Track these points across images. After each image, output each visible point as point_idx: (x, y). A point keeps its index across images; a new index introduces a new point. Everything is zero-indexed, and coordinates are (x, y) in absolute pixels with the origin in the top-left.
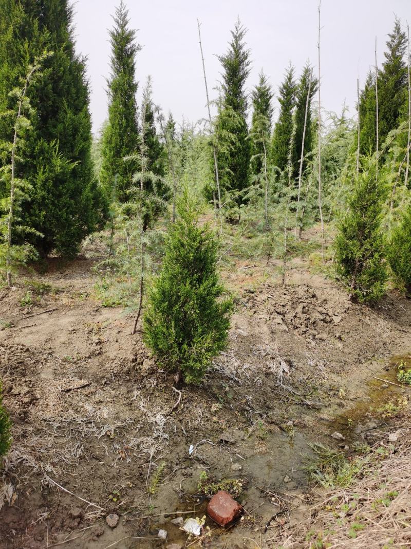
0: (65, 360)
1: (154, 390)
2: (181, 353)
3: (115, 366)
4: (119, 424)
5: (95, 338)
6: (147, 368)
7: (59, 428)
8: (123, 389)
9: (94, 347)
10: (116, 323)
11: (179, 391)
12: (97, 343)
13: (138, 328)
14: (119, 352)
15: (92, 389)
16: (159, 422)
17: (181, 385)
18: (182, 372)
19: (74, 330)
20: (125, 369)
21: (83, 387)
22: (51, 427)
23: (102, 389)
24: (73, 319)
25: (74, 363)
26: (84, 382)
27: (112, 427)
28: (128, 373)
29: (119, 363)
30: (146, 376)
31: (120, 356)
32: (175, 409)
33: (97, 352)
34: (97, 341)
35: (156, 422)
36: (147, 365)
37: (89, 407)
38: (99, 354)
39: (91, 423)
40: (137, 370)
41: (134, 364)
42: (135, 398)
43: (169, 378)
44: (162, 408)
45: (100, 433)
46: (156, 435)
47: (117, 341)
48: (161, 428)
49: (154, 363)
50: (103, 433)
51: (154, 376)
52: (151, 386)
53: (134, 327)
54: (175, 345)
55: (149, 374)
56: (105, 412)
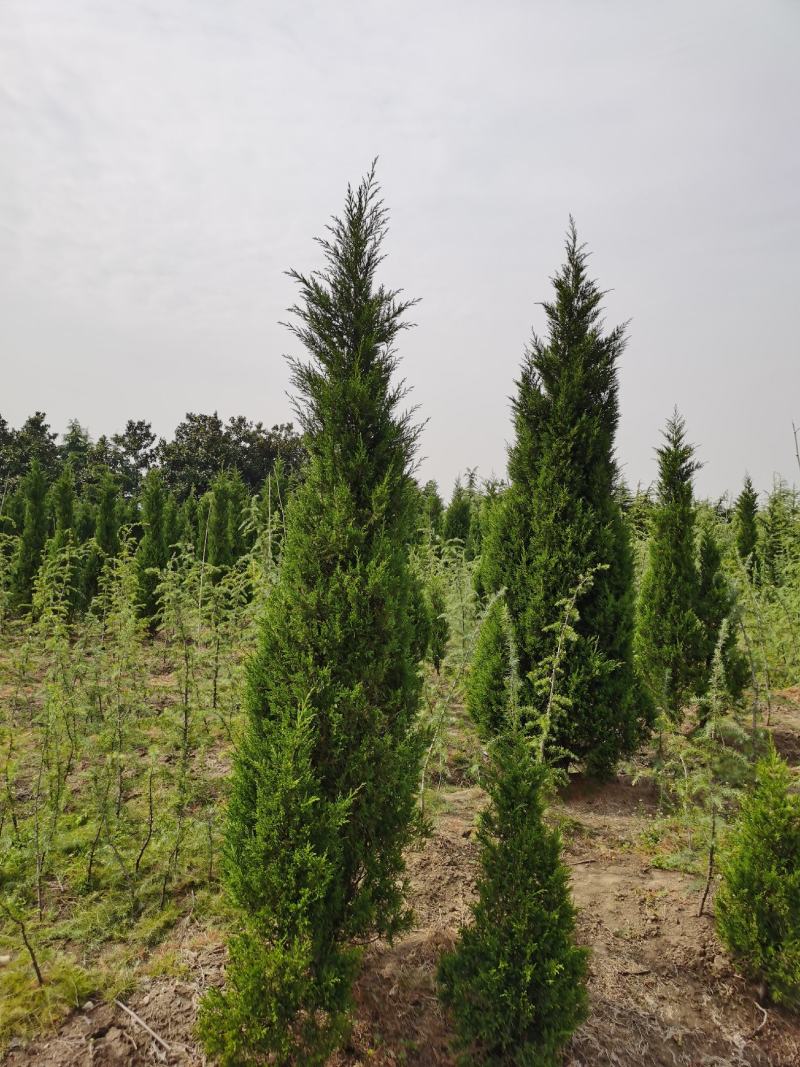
0: (617, 935)
1: (729, 1000)
2: (765, 956)
3: (678, 956)
4: (687, 1031)
5: (650, 913)
6: (720, 968)
7: (619, 1015)
8: (689, 988)
9: (649, 925)
10: (674, 896)
11: (764, 1010)
12: (653, 920)
13: (705, 910)
14: (682, 938)
15: (651, 979)
16: (737, 1043)
17: (767, 1001)
18: (768, 985)
19: (622, 896)
20: (691, 963)
21: (642, 974)
22: (612, 1013)
23: (663, 981)
24: (617, 879)
25: (628, 941)
26: (641, 968)
27: (680, 1033)
28: (694, 968)
29: (683, 953)
30: (719, 979)
31: (682, 943)
32: (759, 1033)
33: (654, 933)
34: (653, 917)
35: (734, 1043)
36: (719, 963)
37: (650, 1000)
38: (656, 935)
39: (654, 1020)
40: (706, 967)
41: (702, 958)
42: (705, 1004)
43: (751, 989)
44: (741, 1027)
45: (666, 1035)
46: (734, 1059)
47: (678, 923)
48: (740, 1052)
49: (728, 963)
50: (669, 1036)
51: (730, 981)
52: (725, 994)
53: (700, 906)
54: (758, 945)
55: (722, 977)
56: (669, 1012)
